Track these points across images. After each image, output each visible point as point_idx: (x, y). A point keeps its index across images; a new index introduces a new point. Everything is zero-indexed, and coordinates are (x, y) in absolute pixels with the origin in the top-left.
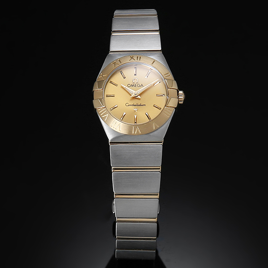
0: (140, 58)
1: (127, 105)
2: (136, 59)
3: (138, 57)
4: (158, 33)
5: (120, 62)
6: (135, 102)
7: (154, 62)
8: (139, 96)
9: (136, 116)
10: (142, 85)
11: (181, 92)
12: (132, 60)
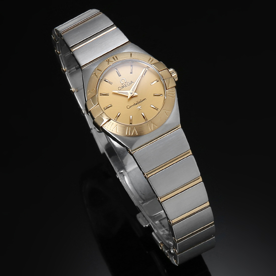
0: (116, 57)
2: (113, 60)
4: (115, 27)
5: (100, 70)
6: (134, 101)
7: (131, 54)
10: (132, 82)
11: (171, 70)
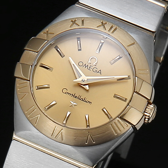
0: (116, 29)
1: (65, 91)
2: (108, 28)
3: (112, 27)
6: (79, 92)
7: (133, 44)
8: (87, 86)
9: (68, 113)
10: (100, 72)
12: (101, 28)
